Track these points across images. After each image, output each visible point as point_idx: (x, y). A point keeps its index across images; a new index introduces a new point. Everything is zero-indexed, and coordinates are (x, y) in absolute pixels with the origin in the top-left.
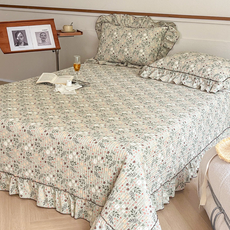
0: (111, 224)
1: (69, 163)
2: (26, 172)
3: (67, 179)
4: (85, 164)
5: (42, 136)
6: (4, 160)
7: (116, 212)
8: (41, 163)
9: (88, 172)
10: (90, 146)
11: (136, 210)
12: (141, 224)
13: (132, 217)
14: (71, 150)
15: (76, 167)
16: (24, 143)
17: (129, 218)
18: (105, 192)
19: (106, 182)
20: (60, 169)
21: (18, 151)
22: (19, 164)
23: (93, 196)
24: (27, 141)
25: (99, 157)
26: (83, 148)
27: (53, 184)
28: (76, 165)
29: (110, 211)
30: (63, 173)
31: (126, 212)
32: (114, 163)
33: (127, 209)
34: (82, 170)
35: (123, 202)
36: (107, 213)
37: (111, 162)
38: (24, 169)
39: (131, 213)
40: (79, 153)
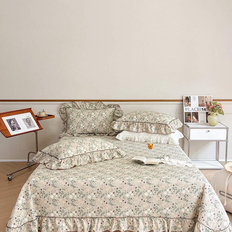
0: (208, 226)
1: (164, 197)
2: (127, 213)
3: (162, 208)
4: (176, 196)
5: (140, 184)
6: (107, 208)
7: (209, 218)
8: (140, 203)
9: (178, 200)
10: (179, 183)
11: (220, 213)
12: (225, 220)
13: (219, 218)
14: (165, 189)
15: (170, 199)
16: (126, 192)
17: (217, 219)
18: (192, 209)
19: (193, 203)
20: (156, 203)
21: (120, 199)
22: (121, 208)
23: (182, 214)
24: (128, 190)
25: (186, 189)
26: (174, 185)
27: (150, 215)
28: (170, 198)
29: (205, 218)
30: (159, 205)
31: (215, 216)
32: (197, 190)
33: (214, 214)
34: (174, 199)
35: (211, 211)
36: (204, 220)
37: (195, 190)
38: (125, 210)
39: (217, 216)
40: (171, 190)
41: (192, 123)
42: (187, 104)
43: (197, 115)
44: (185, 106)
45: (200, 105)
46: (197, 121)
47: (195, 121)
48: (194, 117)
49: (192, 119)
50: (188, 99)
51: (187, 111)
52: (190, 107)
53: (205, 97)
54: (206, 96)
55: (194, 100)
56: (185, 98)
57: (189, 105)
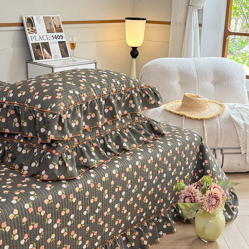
41: (44, 60)
42: (31, 30)
43: (48, 47)
44: (29, 33)
45: (48, 31)
46: (51, 56)
47: (47, 57)
48: (45, 51)
49: (44, 54)
50: (30, 21)
51: (34, 42)
52: (36, 34)
53: (52, 19)
54: (53, 16)
55: (39, 23)
56: (26, 20)
57: (34, 32)
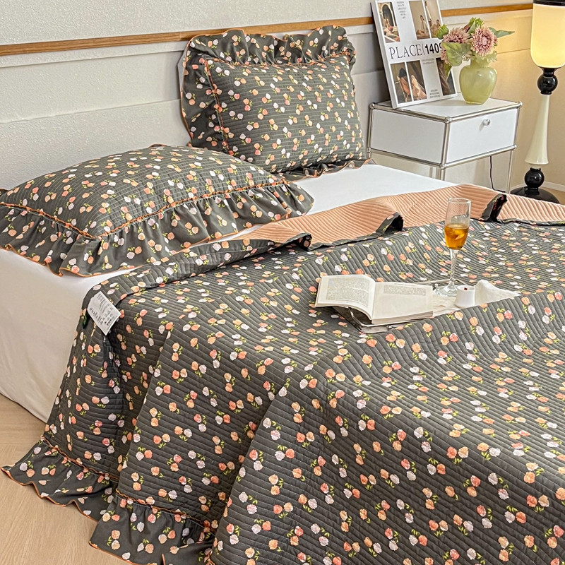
41: (413, 102)
42: (389, 33)
43: (419, 71)
44: (388, 41)
45: (418, 35)
46: (424, 94)
47: (419, 94)
48: (415, 81)
49: (412, 88)
51: (396, 60)
52: (398, 42)
53: (424, 5)
55: (404, 18)
56: (381, 11)
57: (396, 37)
